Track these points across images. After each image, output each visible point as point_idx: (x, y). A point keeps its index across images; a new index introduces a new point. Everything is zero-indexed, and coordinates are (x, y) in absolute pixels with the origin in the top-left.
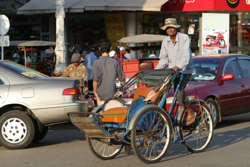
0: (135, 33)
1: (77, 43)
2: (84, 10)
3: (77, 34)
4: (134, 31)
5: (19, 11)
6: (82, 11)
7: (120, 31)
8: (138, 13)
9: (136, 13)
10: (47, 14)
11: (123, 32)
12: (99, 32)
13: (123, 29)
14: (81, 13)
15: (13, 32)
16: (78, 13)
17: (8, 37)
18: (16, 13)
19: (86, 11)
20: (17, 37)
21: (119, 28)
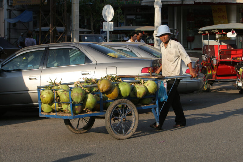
0: (236, 21)
1: (191, 28)
2: (195, 2)
3: (191, 21)
4: (235, 20)
5: (143, 2)
6: (193, 3)
7: (223, 19)
8: (239, 5)
9: (237, 5)
10: (165, 5)
11: (227, 20)
12: (208, 20)
13: (227, 18)
14: (192, 4)
15: (140, 19)
16: (190, 4)
17: (112, 23)
18: (141, 4)
19: (196, 2)
20: (144, 24)
21: (223, 17)
